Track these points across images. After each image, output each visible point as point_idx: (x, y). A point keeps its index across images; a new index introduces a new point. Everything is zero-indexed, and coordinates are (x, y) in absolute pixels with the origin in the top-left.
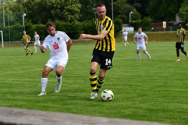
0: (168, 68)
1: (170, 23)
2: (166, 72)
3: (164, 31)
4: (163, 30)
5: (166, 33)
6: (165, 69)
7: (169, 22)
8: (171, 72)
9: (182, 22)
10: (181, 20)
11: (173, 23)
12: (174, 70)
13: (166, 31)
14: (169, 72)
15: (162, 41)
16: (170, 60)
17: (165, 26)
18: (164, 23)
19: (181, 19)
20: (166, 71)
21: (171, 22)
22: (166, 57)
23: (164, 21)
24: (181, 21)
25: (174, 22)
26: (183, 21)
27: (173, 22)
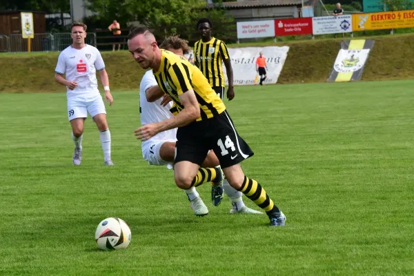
0: (37, 197)
1: (51, 19)
2: (31, 215)
3: (25, 49)
4: (23, 45)
5: (37, 58)
6: (26, 204)
7: (47, 16)
8: (49, 215)
9: (95, 16)
10: (90, 8)
11: (62, 18)
12: (61, 203)
13: (34, 49)
14: (40, 215)
15: (21, 92)
16: (48, 164)
17: (28, 29)
18: (27, 18)
19: (89, 4)
20: (30, 211)
21: (53, 16)
22: (33, 156)
23: (27, 10)
24: (89, 14)
25: (65, 15)
26: (97, 13)
27: (58, 15)
